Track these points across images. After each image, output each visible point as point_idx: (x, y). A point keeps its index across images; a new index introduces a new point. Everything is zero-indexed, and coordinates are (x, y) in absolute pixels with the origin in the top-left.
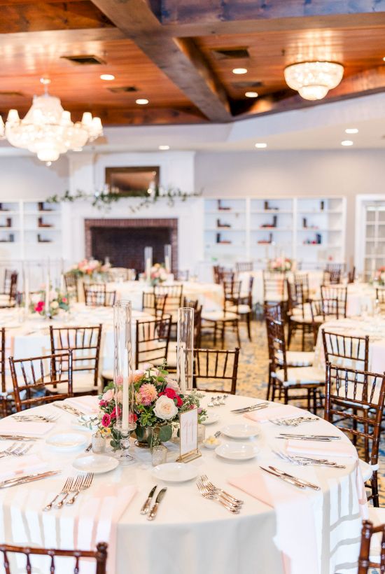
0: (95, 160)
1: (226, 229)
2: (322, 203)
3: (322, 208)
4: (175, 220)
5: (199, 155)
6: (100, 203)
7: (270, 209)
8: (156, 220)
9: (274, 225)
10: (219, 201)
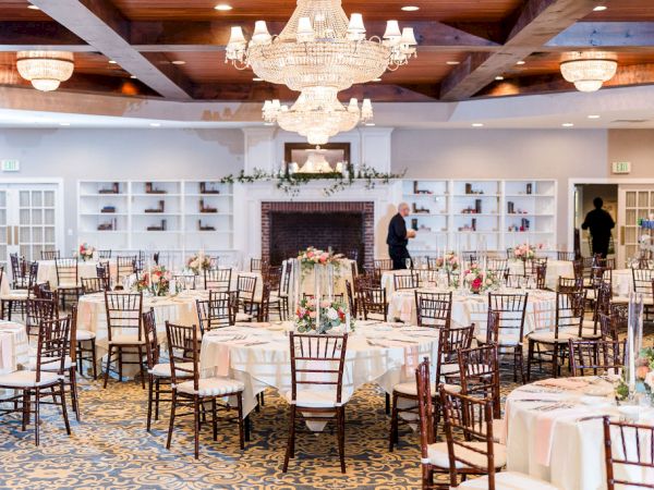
0: (274, 136)
1: (424, 214)
2: (529, 186)
3: (529, 192)
4: (370, 204)
5: (397, 132)
6: (286, 184)
7: (472, 192)
8: (347, 204)
9: (478, 210)
10: (415, 183)
